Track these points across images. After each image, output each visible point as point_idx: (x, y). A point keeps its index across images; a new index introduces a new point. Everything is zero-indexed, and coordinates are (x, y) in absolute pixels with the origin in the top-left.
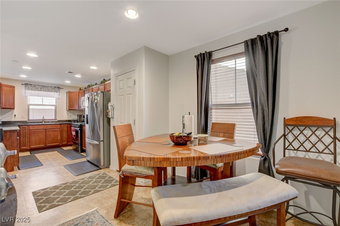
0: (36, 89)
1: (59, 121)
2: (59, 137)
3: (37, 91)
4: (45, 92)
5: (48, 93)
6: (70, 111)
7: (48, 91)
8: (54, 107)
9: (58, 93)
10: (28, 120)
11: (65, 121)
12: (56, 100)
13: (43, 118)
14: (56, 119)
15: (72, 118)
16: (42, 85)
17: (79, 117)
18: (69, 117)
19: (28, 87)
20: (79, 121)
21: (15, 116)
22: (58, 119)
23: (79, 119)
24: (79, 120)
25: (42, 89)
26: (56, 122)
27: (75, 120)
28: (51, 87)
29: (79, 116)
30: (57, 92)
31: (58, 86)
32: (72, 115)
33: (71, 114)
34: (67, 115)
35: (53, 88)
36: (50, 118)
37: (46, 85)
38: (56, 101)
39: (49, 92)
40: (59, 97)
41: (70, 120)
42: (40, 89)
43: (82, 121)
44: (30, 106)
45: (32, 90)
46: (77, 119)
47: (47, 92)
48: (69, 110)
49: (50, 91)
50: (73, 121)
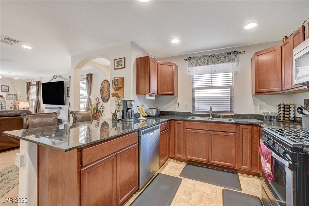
0: (202, 63)
1: (238, 116)
2: (233, 151)
3: (202, 67)
4: (213, 65)
5: (219, 65)
6: (259, 96)
7: (218, 62)
8: (229, 89)
9: (235, 63)
10: (193, 111)
11: (249, 117)
12: (232, 76)
13: (211, 108)
14: (232, 112)
15: (266, 111)
16: (209, 54)
17: (284, 110)
18: (258, 108)
19: (191, 62)
20: (284, 120)
21: (178, 104)
22: (236, 111)
23: (284, 114)
24: (284, 117)
25: (210, 61)
26: (232, 117)
27: (273, 115)
28: (223, 55)
29: (282, 106)
30: (233, 61)
31: (234, 51)
32: (264, 104)
33: (262, 103)
34: (254, 104)
35: (227, 55)
36: (223, 110)
37: (216, 54)
38: (232, 78)
39: (220, 63)
40: (237, 70)
41: (260, 115)
42: (206, 62)
43: (292, 119)
44: (196, 90)
45: (196, 65)
46: (276, 113)
47: (216, 65)
48: (257, 93)
49: (222, 62)
50: (266, 116)
